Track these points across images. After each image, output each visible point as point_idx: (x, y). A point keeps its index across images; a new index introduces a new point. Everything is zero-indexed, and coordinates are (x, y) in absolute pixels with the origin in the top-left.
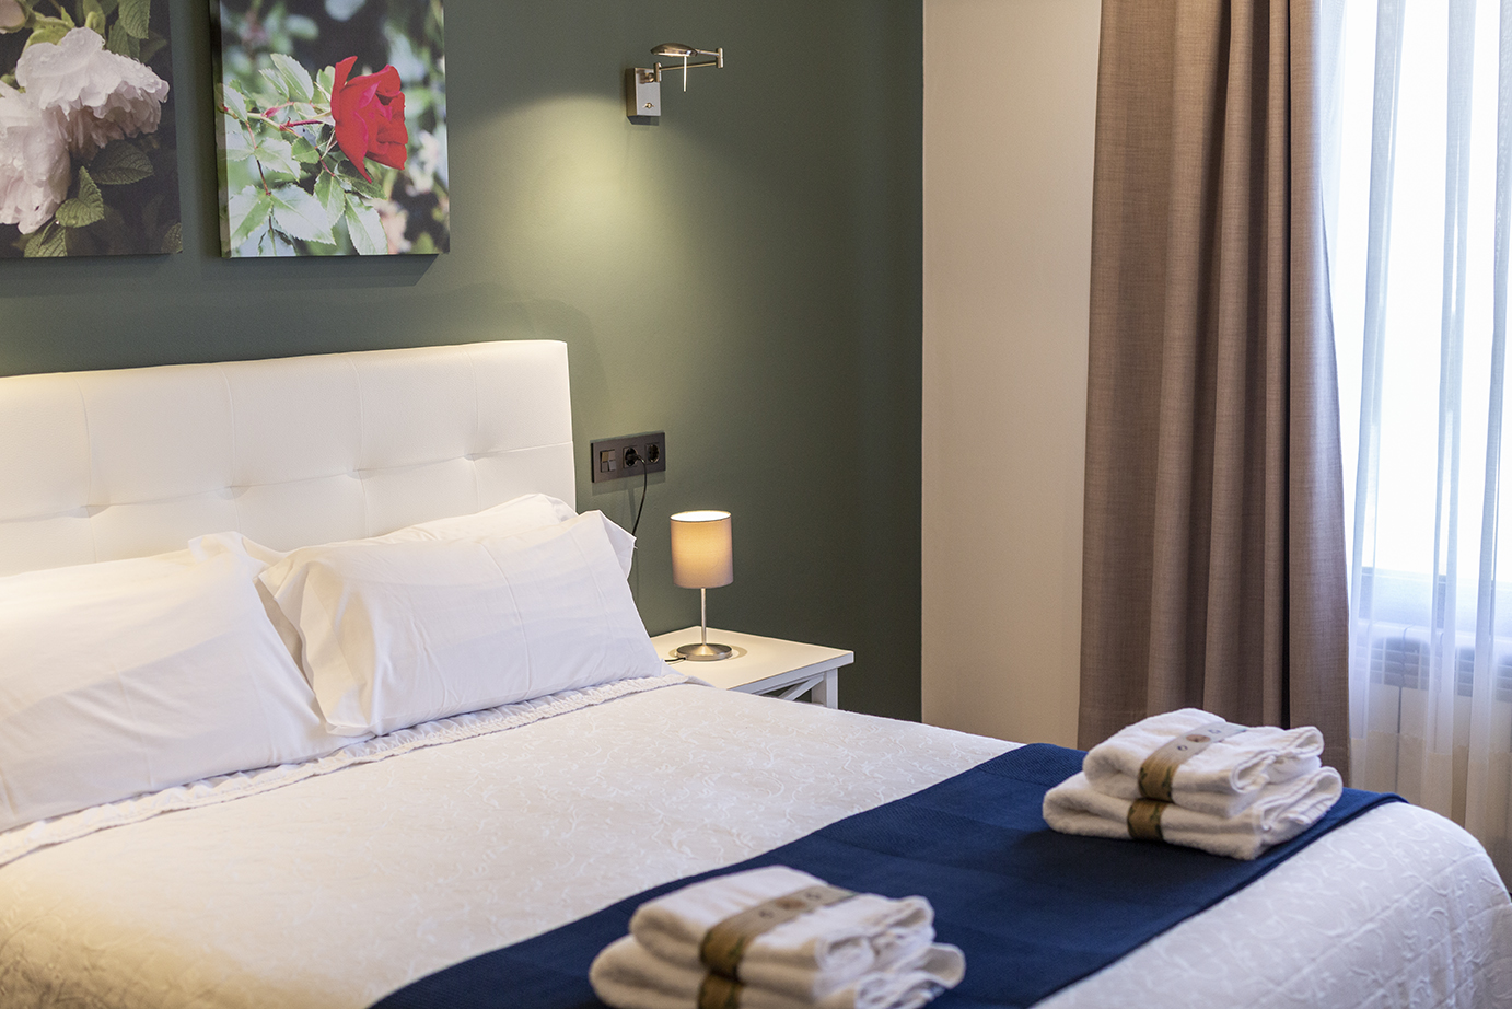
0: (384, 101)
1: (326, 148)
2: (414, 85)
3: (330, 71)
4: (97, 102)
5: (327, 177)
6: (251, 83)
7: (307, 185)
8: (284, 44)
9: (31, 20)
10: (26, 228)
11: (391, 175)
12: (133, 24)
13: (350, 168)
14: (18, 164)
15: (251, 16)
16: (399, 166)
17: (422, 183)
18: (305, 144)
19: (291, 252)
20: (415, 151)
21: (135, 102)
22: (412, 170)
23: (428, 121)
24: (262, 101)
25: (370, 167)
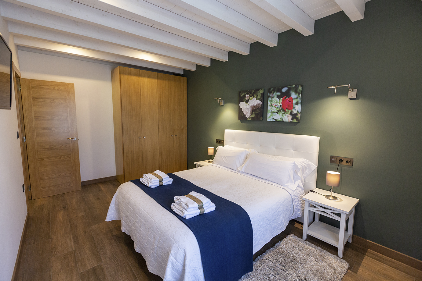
0: (290, 101)
1: (280, 108)
2: (295, 99)
3: (282, 99)
4: (255, 105)
5: (280, 112)
6: (271, 101)
7: (277, 113)
8: (276, 96)
9: (250, 98)
10: (248, 117)
11: (290, 111)
12: (259, 97)
13: (283, 110)
14: (248, 111)
15: (272, 94)
16: (291, 110)
17: (295, 112)
18: (278, 108)
19: (274, 121)
20: (294, 108)
21: (259, 105)
22: (293, 110)
23: (297, 104)
24: (272, 103)
25: (287, 110)
